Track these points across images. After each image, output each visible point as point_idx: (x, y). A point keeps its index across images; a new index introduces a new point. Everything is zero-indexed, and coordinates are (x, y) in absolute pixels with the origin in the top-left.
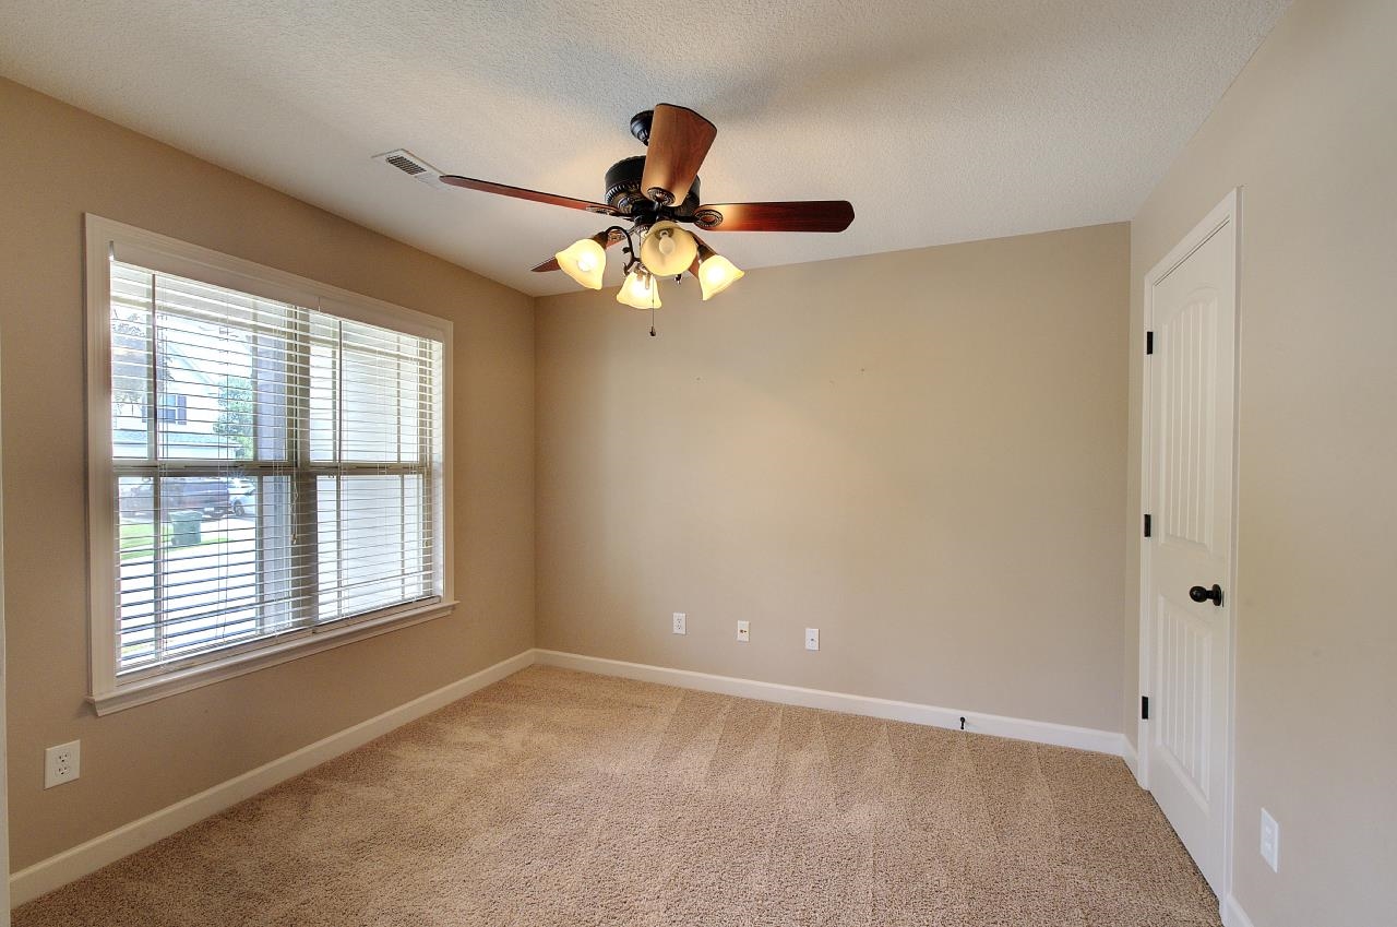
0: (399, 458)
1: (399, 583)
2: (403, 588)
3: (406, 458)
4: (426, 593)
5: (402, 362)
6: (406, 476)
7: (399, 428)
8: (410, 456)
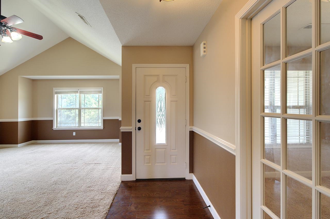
0: (298, 104)
1: (298, 138)
2: (300, 139)
3: (300, 104)
4: (307, 142)
5: (299, 78)
6: (300, 109)
7: (298, 96)
8: (302, 103)
